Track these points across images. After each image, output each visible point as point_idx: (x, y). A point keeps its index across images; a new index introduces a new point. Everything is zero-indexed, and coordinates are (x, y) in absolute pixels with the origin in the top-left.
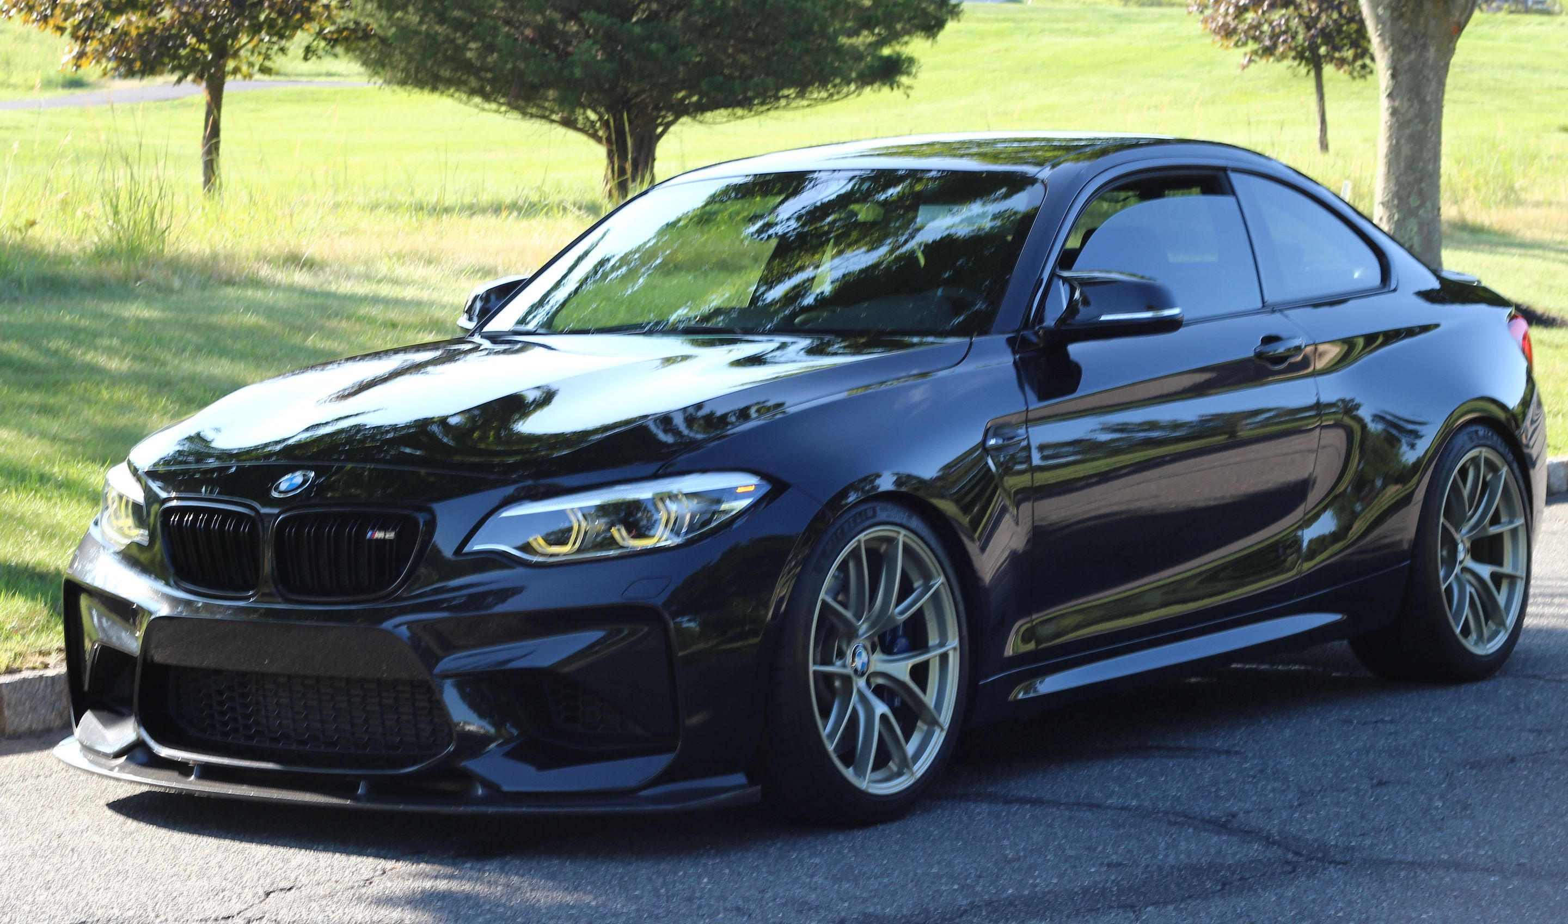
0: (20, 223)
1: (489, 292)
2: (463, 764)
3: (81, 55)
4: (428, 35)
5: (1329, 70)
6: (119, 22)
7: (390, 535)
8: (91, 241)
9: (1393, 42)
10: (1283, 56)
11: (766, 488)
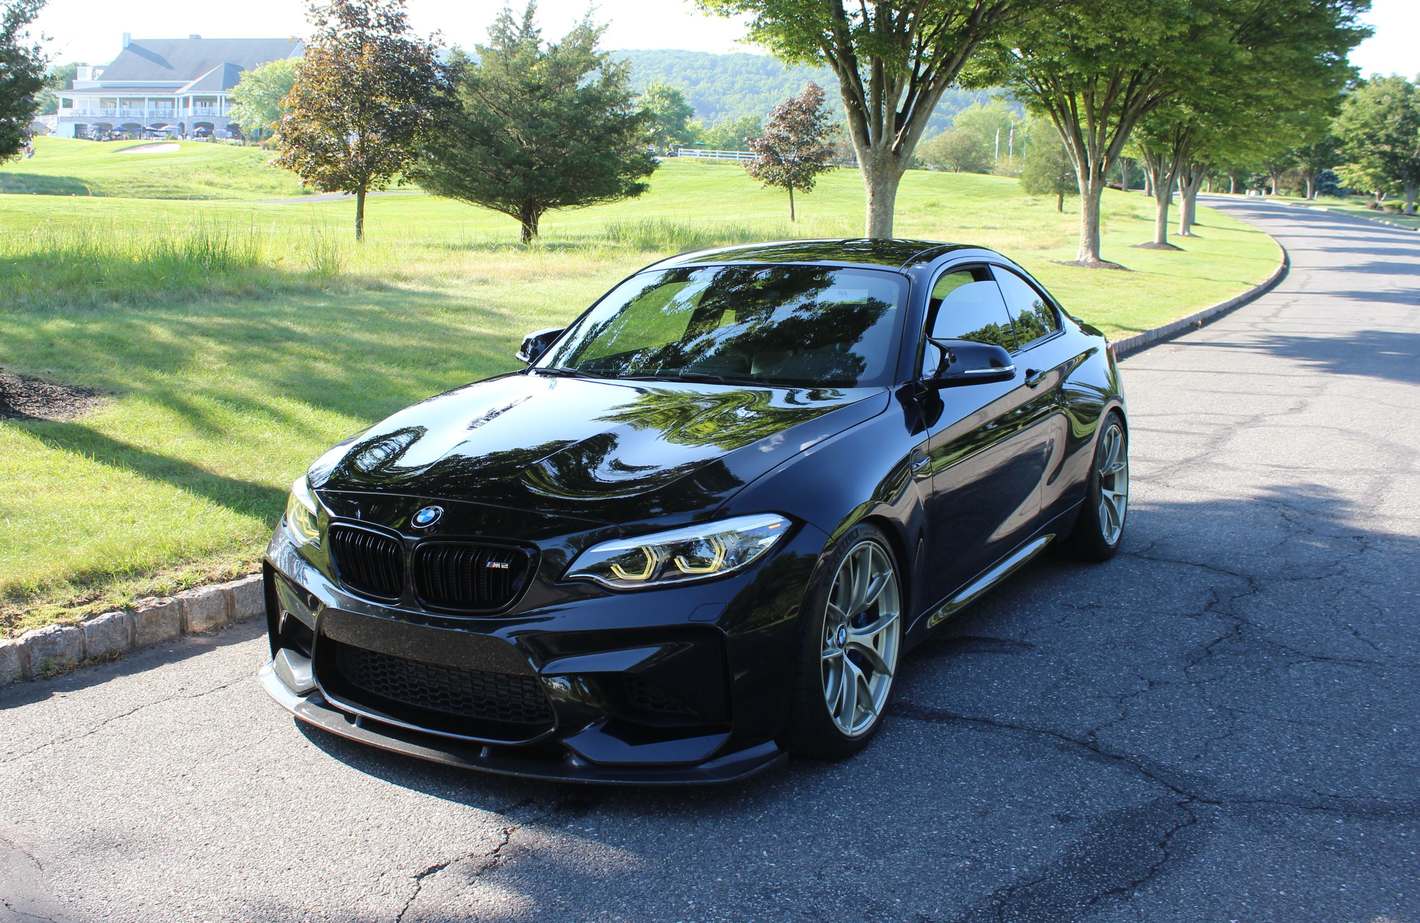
0: (275, 258)
1: (537, 338)
2: (564, 741)
3: (305, 183)
4: (449, 175)
5: (794, 189)
6: (320, 169)
7: (505, 566)
8: (306, 269)
9: (873, 180)
10: (777, 184)
11: (789, 523)
